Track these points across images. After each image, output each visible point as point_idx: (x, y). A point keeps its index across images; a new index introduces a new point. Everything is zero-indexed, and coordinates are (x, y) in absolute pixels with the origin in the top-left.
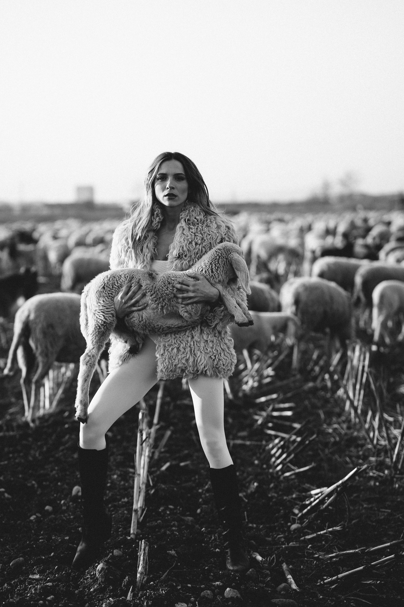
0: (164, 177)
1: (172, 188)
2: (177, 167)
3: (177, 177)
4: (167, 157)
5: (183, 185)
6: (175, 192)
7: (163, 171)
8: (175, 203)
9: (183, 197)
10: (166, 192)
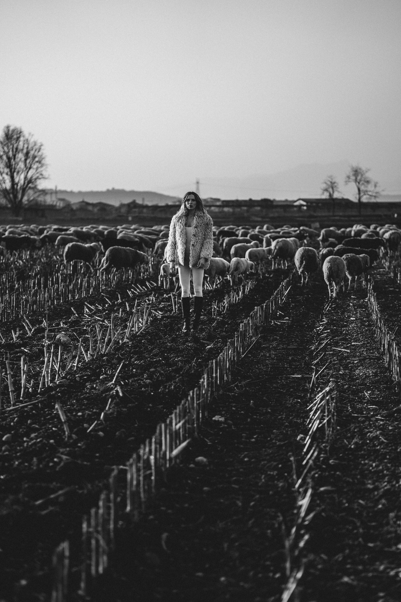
0: (188, 200)
1: (191, 204)
2: (193, 197)
3: (193, 200)
4: (189, 193)
5: (194, 202)
6: (192, 205)
7: (188, 198)
8: (192, 208)
9: (194, 207)
10: (189, 205)
